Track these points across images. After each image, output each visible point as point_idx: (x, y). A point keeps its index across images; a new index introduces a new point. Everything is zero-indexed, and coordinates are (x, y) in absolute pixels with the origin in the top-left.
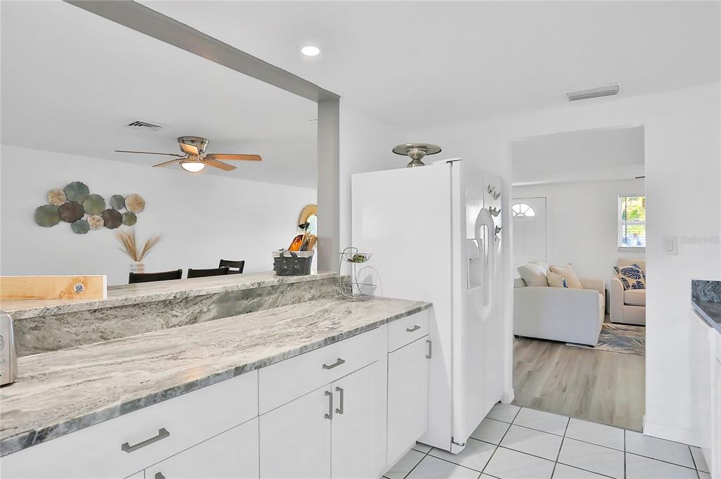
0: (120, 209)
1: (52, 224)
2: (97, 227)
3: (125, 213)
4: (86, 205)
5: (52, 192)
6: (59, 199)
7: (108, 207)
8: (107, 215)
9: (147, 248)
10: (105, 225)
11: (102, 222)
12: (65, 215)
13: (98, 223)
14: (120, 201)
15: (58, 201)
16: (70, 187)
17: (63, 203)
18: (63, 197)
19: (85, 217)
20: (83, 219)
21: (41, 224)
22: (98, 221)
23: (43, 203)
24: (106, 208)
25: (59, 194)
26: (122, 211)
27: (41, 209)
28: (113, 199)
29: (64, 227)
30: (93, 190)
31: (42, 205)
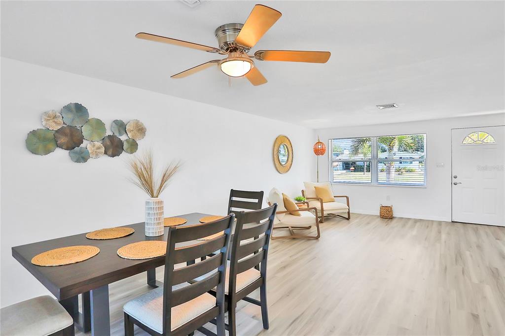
0: (121, 134)
1: (47, 151)
2: (97, 155)
3: (126, 140)
4: (86, 131)
5: (46, 113)
6: (55, 122)
7: (109, 133)
8: (108, 142)
9: (164, 179)
10: (106, 153)
11: (103, 150)
12: (63, 140)
13: (98, 151)
14: (121, 126)
15: (54, 124)
16: (67, 108)
17: (59, 127)
18: (60, 120)
19: (85, 144)
20: (82, 145)
21: (34, 152)
22: (99, 148)
23: (37, 126)
24: (107, 134)
25: (55, 117)
26: (123, 138)
27: (34, 133)
28: (114, 123)
29: (60, 154)
30: (93, 114)
31: (35, 129)
